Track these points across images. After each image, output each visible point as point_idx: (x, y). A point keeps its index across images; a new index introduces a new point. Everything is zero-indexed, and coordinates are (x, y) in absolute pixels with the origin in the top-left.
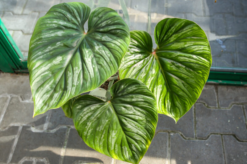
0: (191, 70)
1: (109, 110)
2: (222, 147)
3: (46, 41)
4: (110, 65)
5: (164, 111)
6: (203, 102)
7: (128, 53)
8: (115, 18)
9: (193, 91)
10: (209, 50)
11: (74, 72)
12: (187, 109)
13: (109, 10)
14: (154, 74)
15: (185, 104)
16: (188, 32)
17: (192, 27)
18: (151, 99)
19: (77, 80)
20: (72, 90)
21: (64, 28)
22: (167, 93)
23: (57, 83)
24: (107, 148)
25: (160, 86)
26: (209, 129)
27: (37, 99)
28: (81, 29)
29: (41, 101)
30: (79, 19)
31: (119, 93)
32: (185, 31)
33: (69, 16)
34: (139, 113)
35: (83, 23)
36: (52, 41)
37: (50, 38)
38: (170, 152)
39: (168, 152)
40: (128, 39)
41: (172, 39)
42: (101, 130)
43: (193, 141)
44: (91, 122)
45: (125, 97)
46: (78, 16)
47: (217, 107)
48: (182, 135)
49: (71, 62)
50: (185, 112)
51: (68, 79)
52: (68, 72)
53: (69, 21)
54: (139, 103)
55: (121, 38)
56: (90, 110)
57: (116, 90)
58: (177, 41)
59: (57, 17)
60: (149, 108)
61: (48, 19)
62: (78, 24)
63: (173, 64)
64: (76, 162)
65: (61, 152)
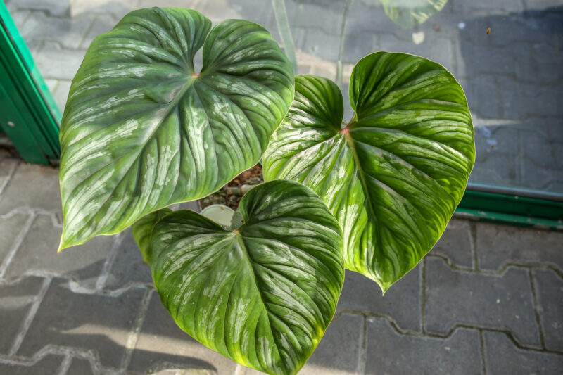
0: (426, 176)
1: (234, 250)
2: (481, 357)
3: (107, 86)
4: (244, 147)
5: (358, 266)
6: (442, 255)
7: (287, 124)
8: (262, 45)
9: (428, 223)
10: (470, 131)
11: (162, 156)
12: (410, 265)
13: (252, 27)
14: (343, 178)
15: (406, 252)
16: (426, 86)
17: (436, 77)
18: (331, 234)
19: (165, 174)
20: (152, 196)
21: (149, 60)
22: (368, 225)
23: (121, 178)
24: (223, 337)
25: (353, 206)
26: (454, 315)
27: (71, 210)
28: (187, 65)
29: (80, 217)
30: (184, 44)
31: (261, 212)
32: (419, 84)
33: (163, 35)
34: (302, 264)
35: (193, 51)
36: (120, 87)
37: (117, 80)
38: (364, 359)
39: (359, 359)
40: (290, 92)
41: (389, 101)
42: (214, 296)
43: (417, 339)
44: (191, 274)
45: (273, 223)
46: (184, 37)
47: (473, 268)
48: (392, 324)
49: (157, 136)
50: (405, 272)
51: (146, 171)
52: (149, 155)
53: (161, 45)
54: (303, 239)
55: (275, 90)
56: (190, 246)
57: (255, 205)
58: (400, 106)
59: (137, 37)
60: (326, 253)
61: (117, 40)
62: (181, 54)
63: (387, 159)
64: (157, 364)
65: (126, 340)
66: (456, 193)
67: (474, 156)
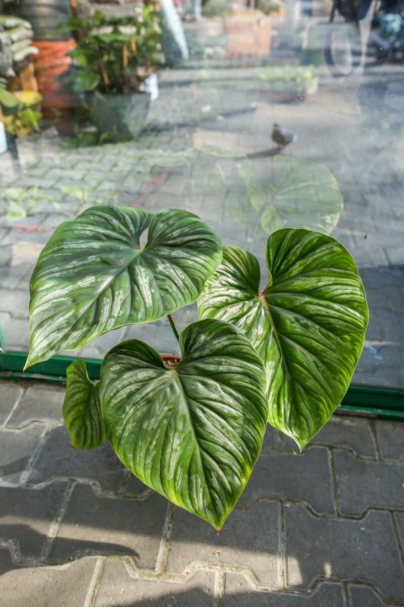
0: (331, 334)
1: (172, 387)
3: (70, 254)
5: (277, 421)
6: (347, 447)
7: (216, 282)
8: (196, 225)
9: (335, 378)
10: (362, 294)
11: (116, 298)
12: (323, 421)
13: (187, 214)
14: (261, 335)
15: (318, 408)
16: (325, 255)
17: (331, 248)
18: (256, 370)
19: (119, 309)
20: (109, 323)
21: (104, 238)
22: (283, 382)
23: (79, 316)
24: (159, 474)
25: (270, 362)
26: (365, 499)
27: (37, 338)
28: (133, 242)
29: (45, 343)
30: (132, 228)
31: (196, 350)
32: (319, 253)
33: (115, 222)
34: (231, 401)
35: (139, 234)
36: (81, 255)
37: (79, 250)
38: (285, 541)
39: (279, 541)
40: (219, 256)
41: (296, 269)
42: (153, 429)
43: (333, 522)
44: (134, 405)
45: (206, 361)
46: (132, 224)
47: (377, 458)
48: (308, 508)
49: (112, 286)
50: (318, 428)
51: (103, 307)
52: (104, 298)
53: (114, 229)
54: (232, 375)
55: (207, 255)
56: (135, 378)
57: (191, 342)
58: (304, 273)
59: (95, 223)
60: (252, 389)
61: (79, 225)
62: (129, 234)
63: (297, 320)
64: (79, 551)
65: (48, 529)
66: (356, 348)
67: (367, 313)
